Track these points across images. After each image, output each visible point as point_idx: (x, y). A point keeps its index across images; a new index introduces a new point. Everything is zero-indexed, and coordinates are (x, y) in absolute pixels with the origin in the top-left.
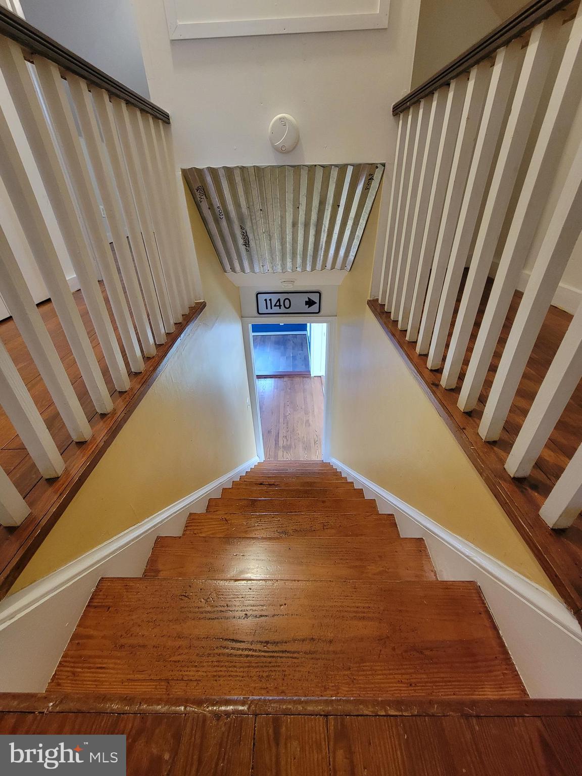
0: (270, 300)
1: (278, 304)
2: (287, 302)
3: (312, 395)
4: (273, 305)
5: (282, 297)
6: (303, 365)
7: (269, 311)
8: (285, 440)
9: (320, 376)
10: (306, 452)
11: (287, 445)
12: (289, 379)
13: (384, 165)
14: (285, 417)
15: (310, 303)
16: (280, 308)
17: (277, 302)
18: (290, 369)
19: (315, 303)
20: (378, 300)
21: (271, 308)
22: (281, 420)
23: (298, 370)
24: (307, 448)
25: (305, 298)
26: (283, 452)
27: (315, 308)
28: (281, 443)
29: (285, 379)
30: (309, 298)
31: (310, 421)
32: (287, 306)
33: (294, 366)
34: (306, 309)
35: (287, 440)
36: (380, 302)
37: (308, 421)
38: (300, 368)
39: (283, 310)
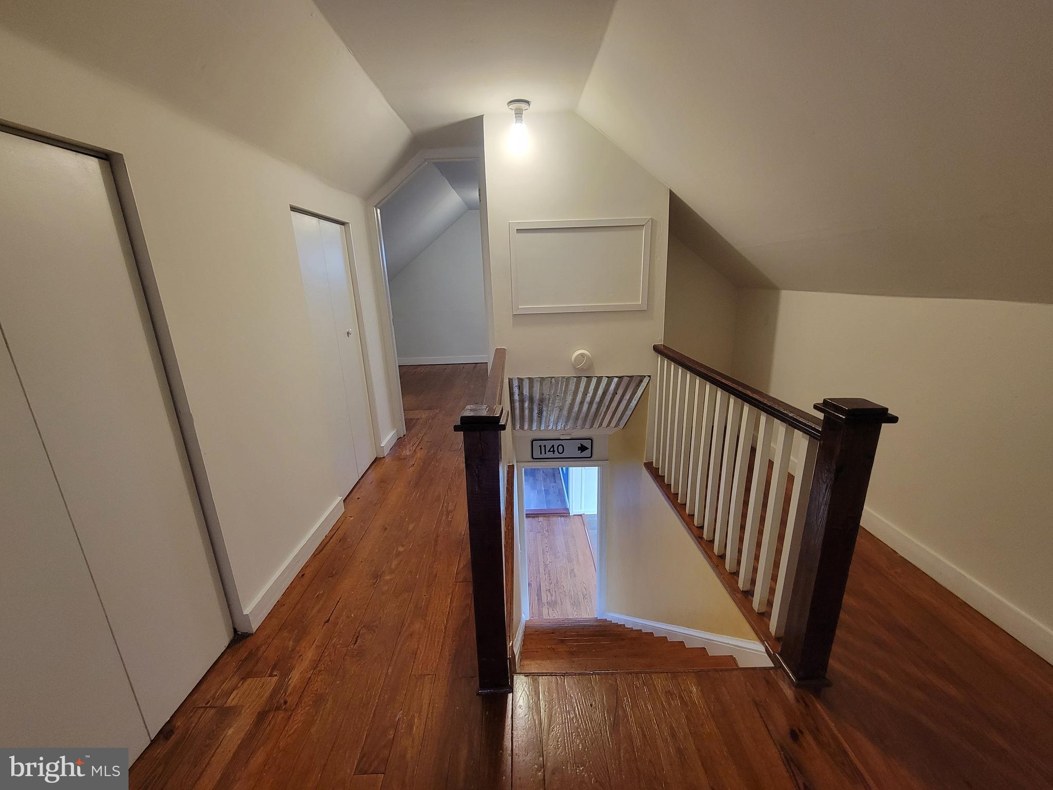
0: (545, 446)
1: (552, 450)
2: (561, 450)
3: (573, 537)
4: (547, 451)
5: (556, 443)
6: (558, 501)
7: (543, 456)
8: (549, 594)
9: (581, 515)
10: (575, 609)
11: (552, 601)
12: (545, 519)
13: (650, 376)
14: (546, 566)
15: (582, 448)
16: (554, 453)
17: (551, 448)
18: (544, 507)
19: (588, 449)
20: (652, 462)
21: (545, 454)
22: (542, 570)
23: (552, 507)
24: (576, 604)
25: (578, 444)
26: (548, 609)
27: (587, 453)
28: (544, 599)
29: (541, 519)
30: (581, 445)
31: (575, 570)
32: (561, 451)
33: (548, 502)
34: (579, 454)
35: (552, 595)
36: (654, 465)
37: (572, 570)
38: (555, 506)
39: (557, 455)
